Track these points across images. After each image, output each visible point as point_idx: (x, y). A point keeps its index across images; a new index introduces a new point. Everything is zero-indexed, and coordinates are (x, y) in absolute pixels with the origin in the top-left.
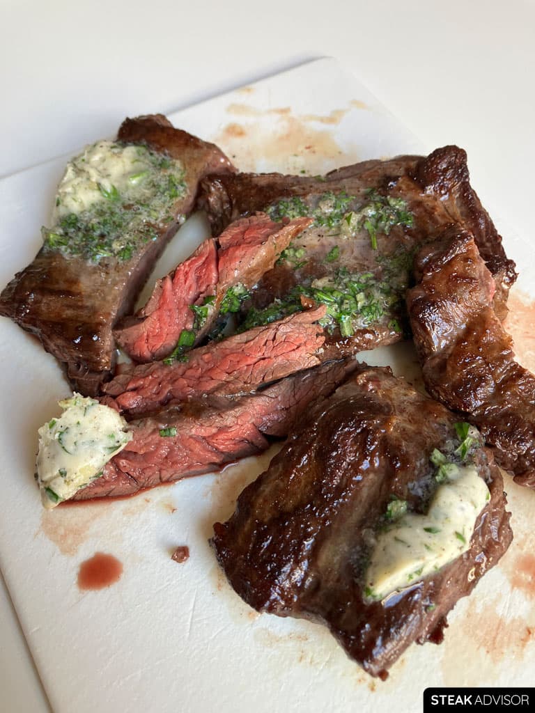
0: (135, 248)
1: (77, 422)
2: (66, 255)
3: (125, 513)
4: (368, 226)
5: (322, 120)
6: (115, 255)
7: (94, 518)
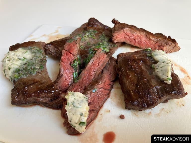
0: (43, 65)
1: (74, 99)
2: (24, 77)
3: (99, 121)
4: (90, 36)
5: (54, 33)
6: (39, 69)
7: (93, 129)
